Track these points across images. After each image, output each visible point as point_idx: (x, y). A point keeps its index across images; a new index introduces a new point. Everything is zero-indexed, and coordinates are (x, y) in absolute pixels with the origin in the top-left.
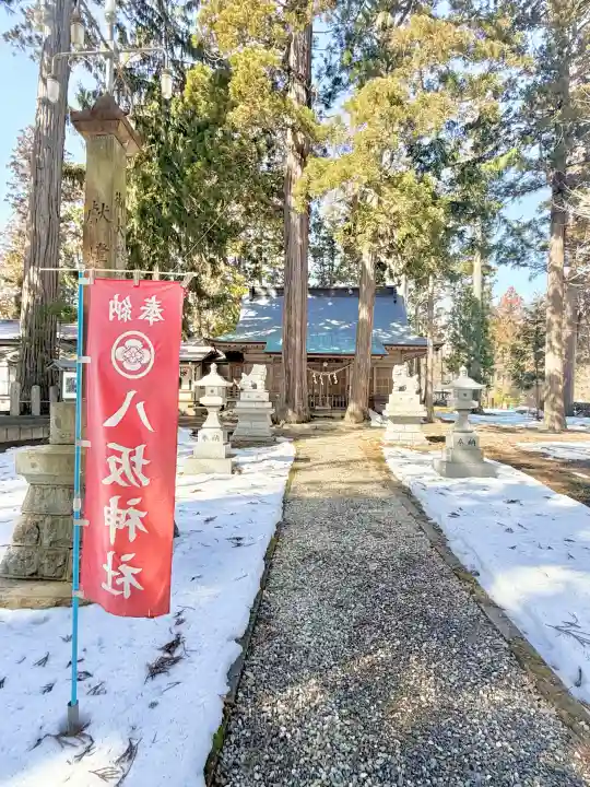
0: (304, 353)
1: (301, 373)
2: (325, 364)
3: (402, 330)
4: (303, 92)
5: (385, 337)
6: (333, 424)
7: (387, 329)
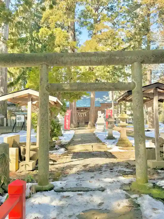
0: (76, 107)
1: (75, 114)
2: (82, 110)
3: (106, 98)
4: (73, 33)
5: (101, 101)
6: (85, 128)
7: (102, 98)
